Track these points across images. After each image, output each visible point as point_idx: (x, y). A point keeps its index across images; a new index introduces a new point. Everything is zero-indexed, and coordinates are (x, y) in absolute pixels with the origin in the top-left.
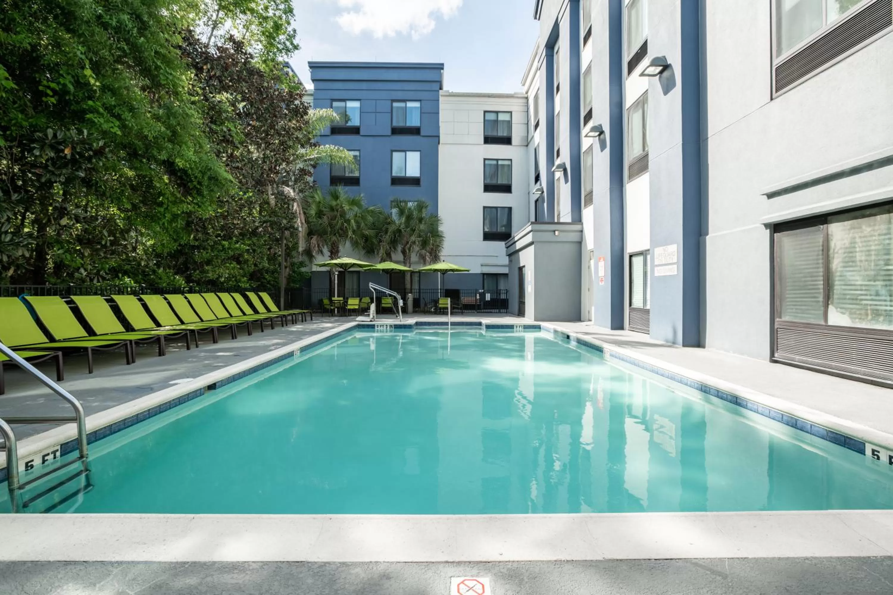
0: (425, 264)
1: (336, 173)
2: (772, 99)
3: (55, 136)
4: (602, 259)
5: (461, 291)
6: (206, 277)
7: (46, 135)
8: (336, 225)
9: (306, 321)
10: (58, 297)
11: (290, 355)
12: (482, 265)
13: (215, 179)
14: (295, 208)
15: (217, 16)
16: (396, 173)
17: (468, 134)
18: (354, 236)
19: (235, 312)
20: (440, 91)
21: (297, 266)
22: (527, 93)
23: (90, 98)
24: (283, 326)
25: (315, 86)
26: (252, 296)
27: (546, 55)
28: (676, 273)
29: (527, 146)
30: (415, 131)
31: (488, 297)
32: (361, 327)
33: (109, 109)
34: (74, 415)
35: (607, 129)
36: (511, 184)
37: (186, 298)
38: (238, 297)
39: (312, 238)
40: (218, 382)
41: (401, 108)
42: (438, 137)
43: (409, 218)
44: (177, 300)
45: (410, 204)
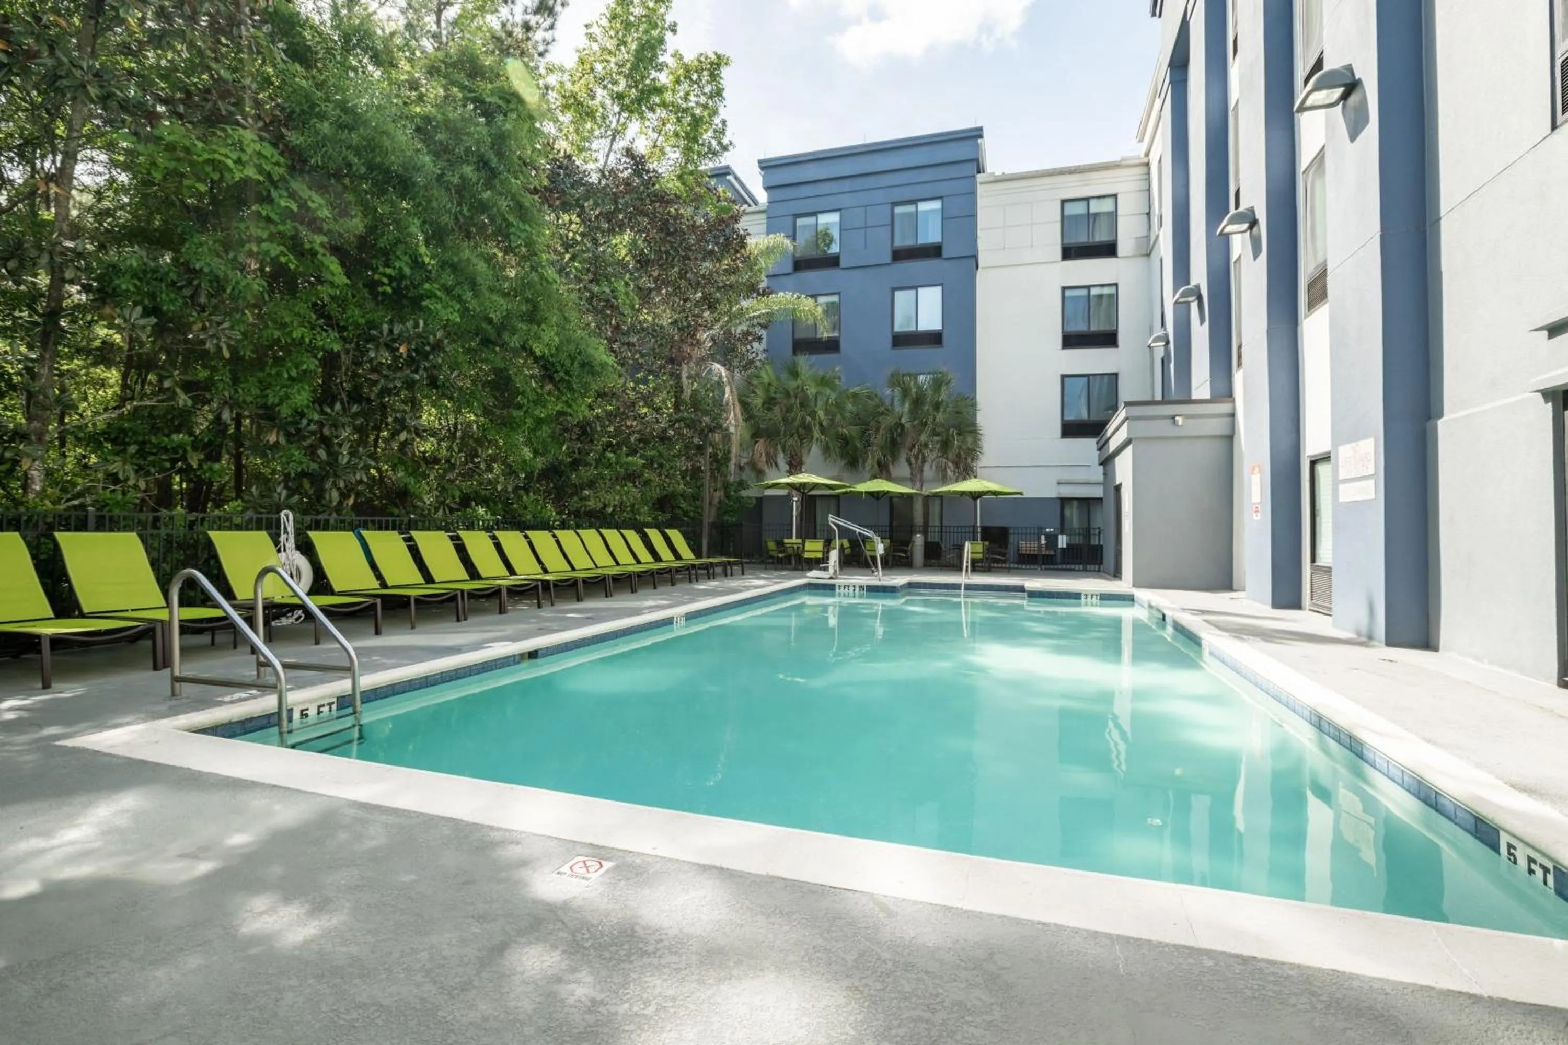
0: (945, 480)
1: (800, 335)
2: (1554, 127)
3: (391, 331)
4: (1257, 470)
5: (1011, 531)
6: (586, 506)
7: (381, 333)
8: (793, 420)
9: (732, 575)
10: (396, 532)
11: (668, 622)
12: (1059, 483)
13: (588, 366)
14: (726, 396)
15: (618, 121)
16: (900, 326)
17: (1032, 246)
18: (823, 437)
19: (625, 558)
20: (979, 176)
21: (733, 488)
22: (1147, 154)
23: (428, 279)
24: (690, 581)
25: (769, 196)
26: (654, 535)
27: (1170, 82)
28: (1373, 496)
29: (1148, 255)
30: (934, 251)
31: (1063, 541)
32: (812, 588)
33: (448, 290)
34: (347, 664)
35: (1262, 216)
36: (1117, 330)
37: (554, 536)
38: (632, 536)
39: (756, 442)
40: (541, 649)
41: (909, 215)
42: (975, 257)
43: (918, 402)
44: (541, 538)
45: (921, 378)
